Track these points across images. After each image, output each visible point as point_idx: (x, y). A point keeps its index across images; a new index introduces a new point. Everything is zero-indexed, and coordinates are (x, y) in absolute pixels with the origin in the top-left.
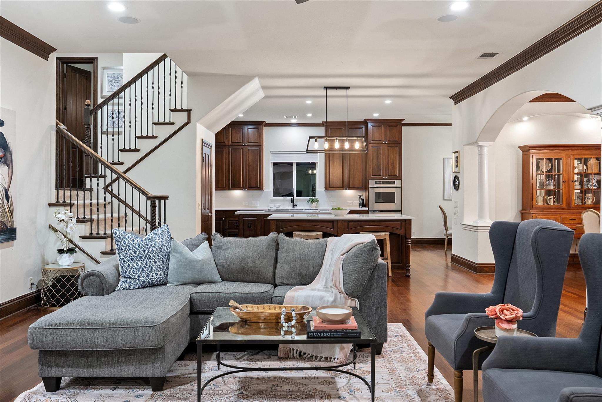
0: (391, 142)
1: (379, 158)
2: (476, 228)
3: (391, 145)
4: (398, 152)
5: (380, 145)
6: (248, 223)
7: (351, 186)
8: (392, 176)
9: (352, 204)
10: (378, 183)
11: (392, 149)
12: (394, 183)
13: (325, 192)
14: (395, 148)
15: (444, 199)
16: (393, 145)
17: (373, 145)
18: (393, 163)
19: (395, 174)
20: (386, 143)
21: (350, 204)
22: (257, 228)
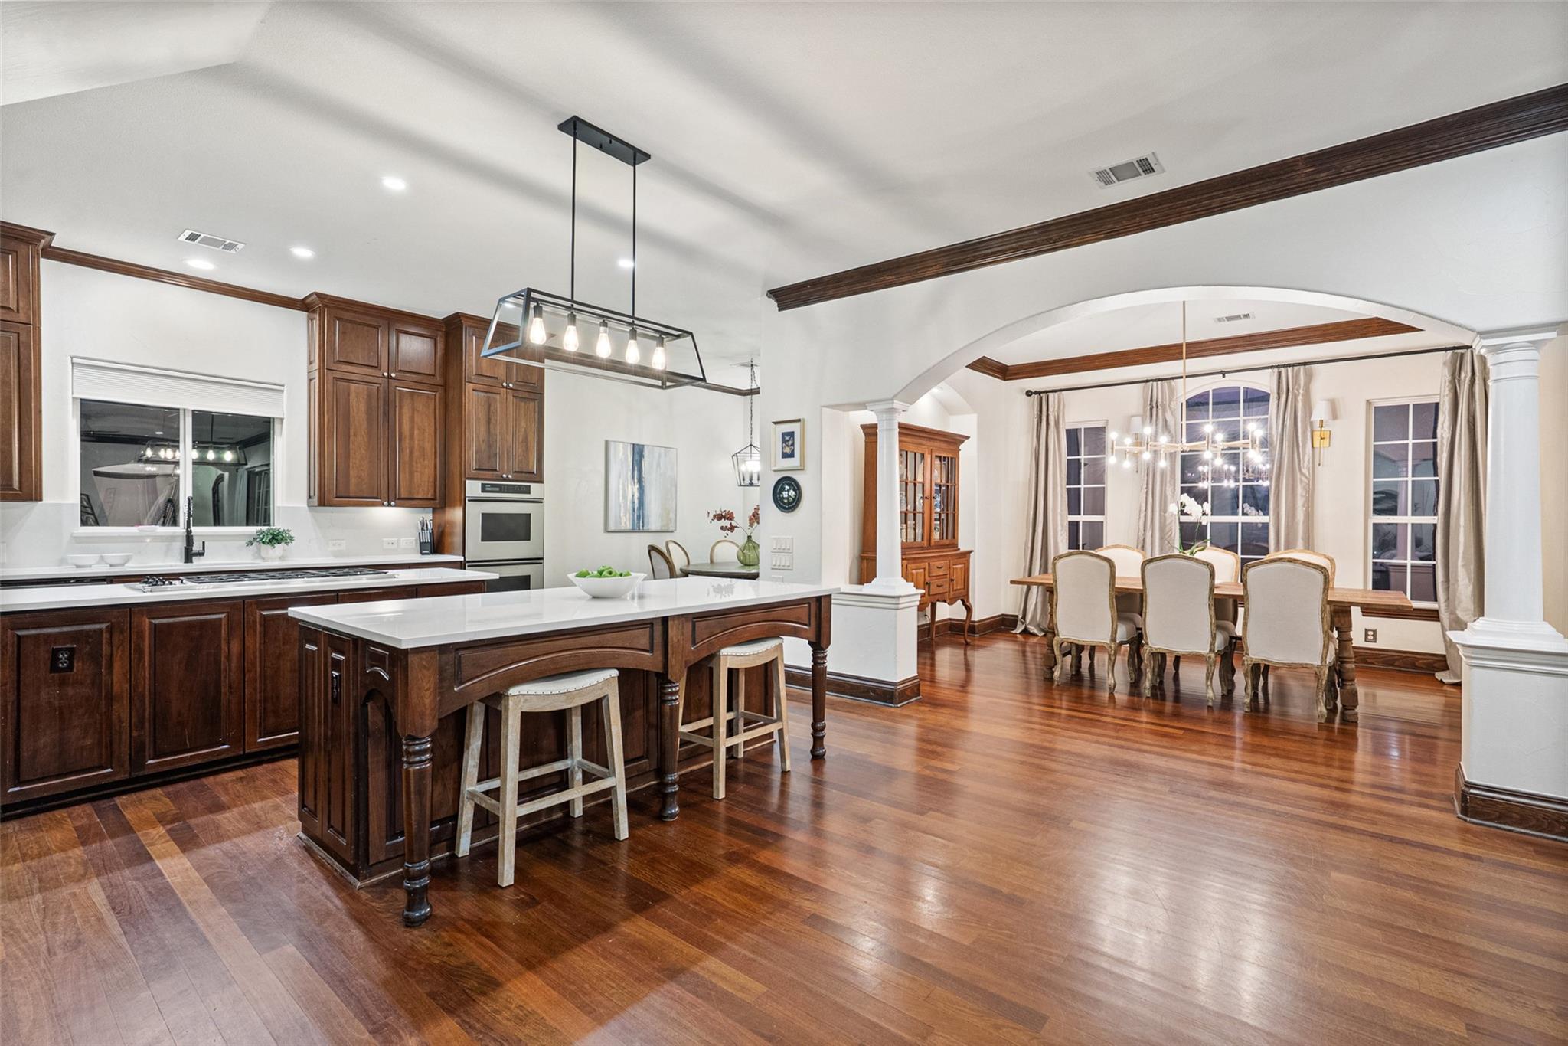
0: (521, 386)
1: (492, 426)
2: (894, 601)
3: (520, 394)
4: (536, 414)
5: (494, 389)
6: (56, 652)
7: (403, 496)
8: (522, 472)
9: (395, 546)
10: (489, 489)
11: (523, 404)
12: (528, 490)
13: (311, 511)
14: (531, 404)
15: (607, 531)
16: (526, 395)
17: (478, 387)
18: (526, 440)
19: (530, 467)
20: (511, 389)
21: (391, 546)
22: (110, 666)
